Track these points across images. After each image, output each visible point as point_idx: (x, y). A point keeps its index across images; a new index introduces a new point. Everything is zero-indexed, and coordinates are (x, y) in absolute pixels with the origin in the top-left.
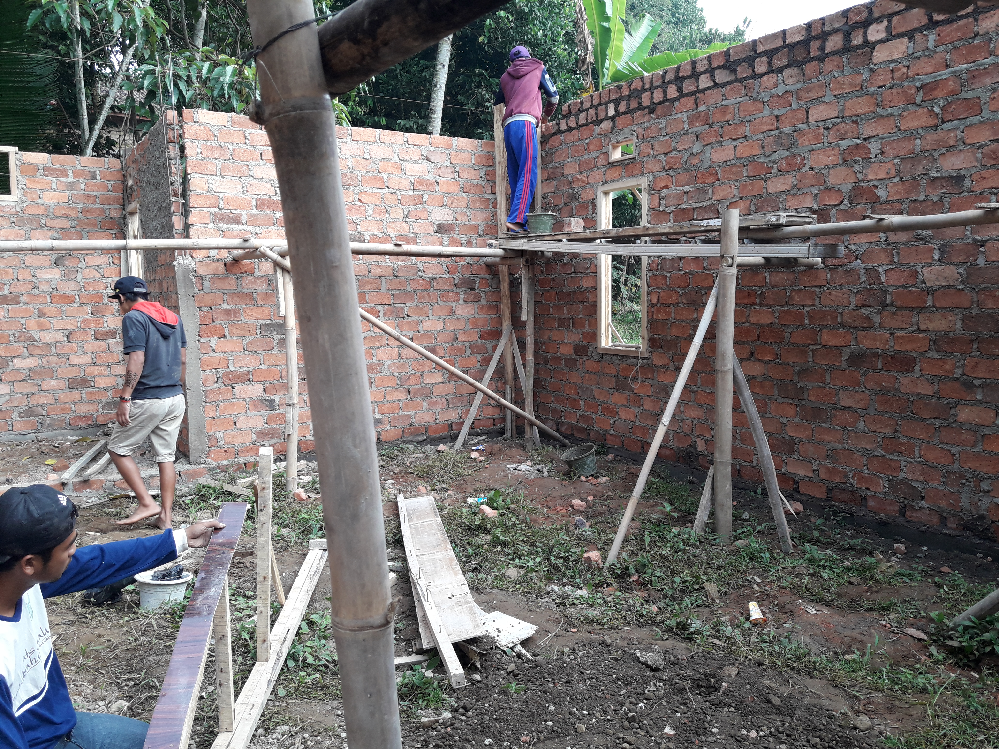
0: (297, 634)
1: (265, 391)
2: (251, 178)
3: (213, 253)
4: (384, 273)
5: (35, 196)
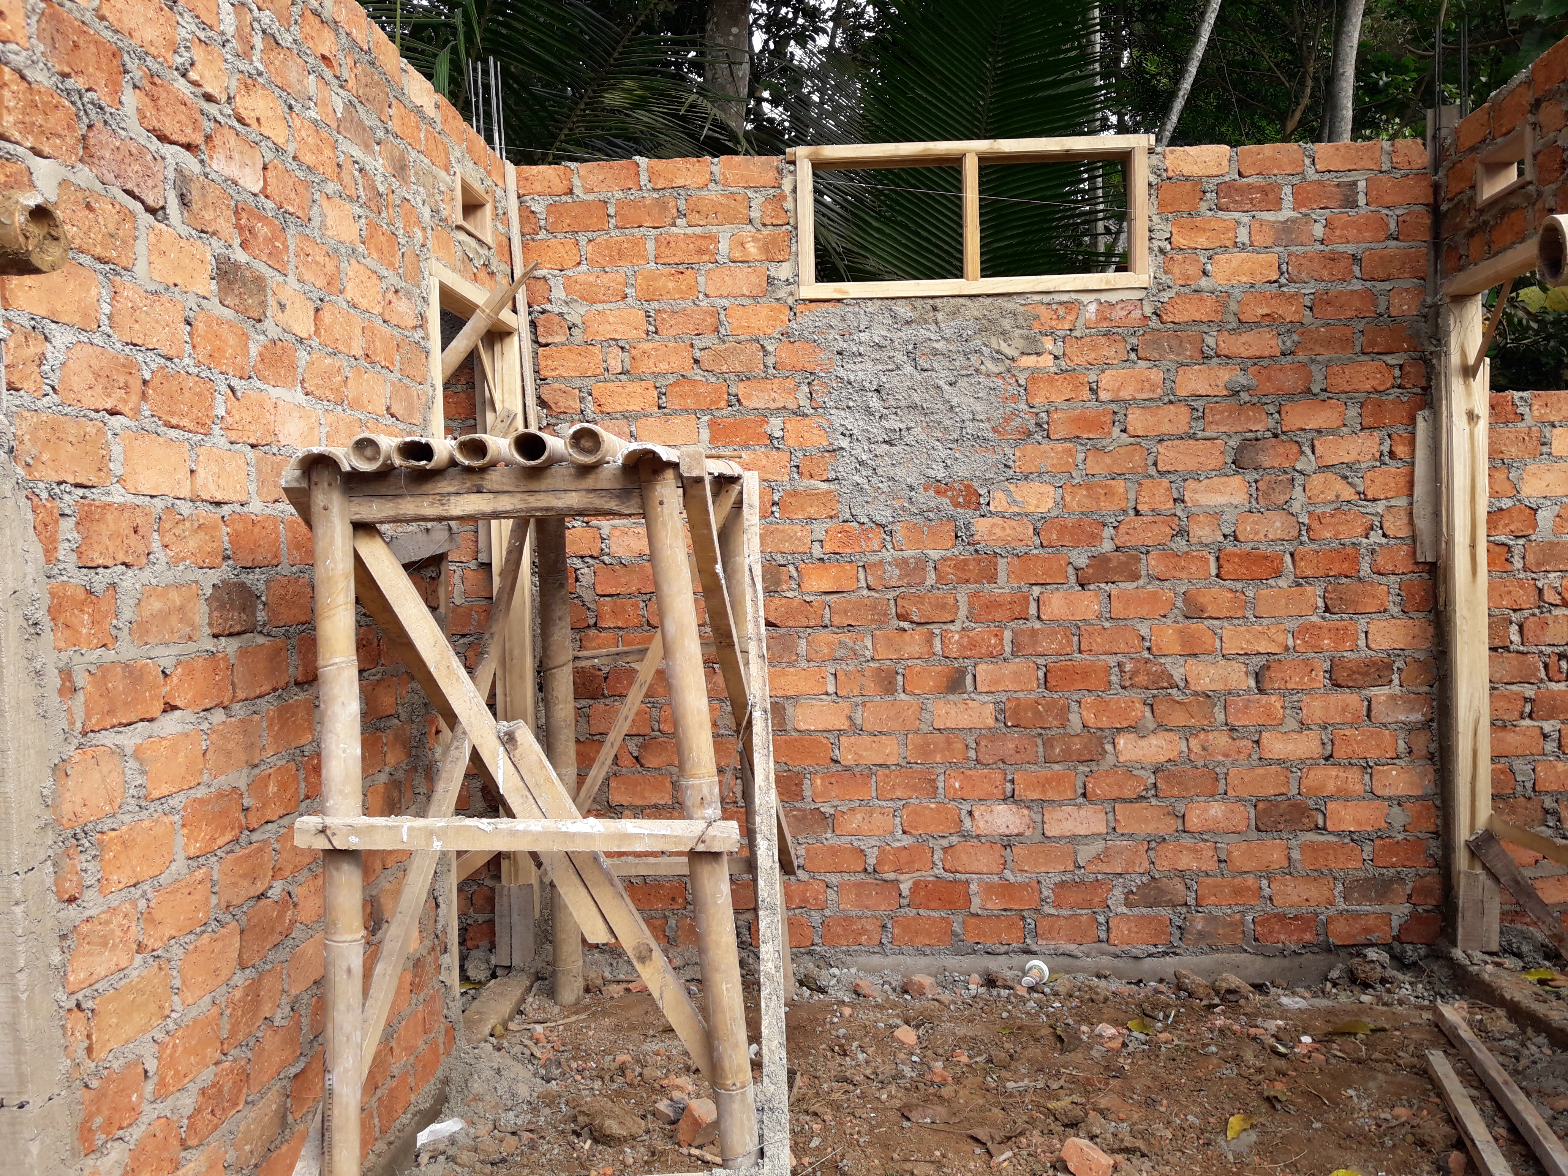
5: (1193, 270)
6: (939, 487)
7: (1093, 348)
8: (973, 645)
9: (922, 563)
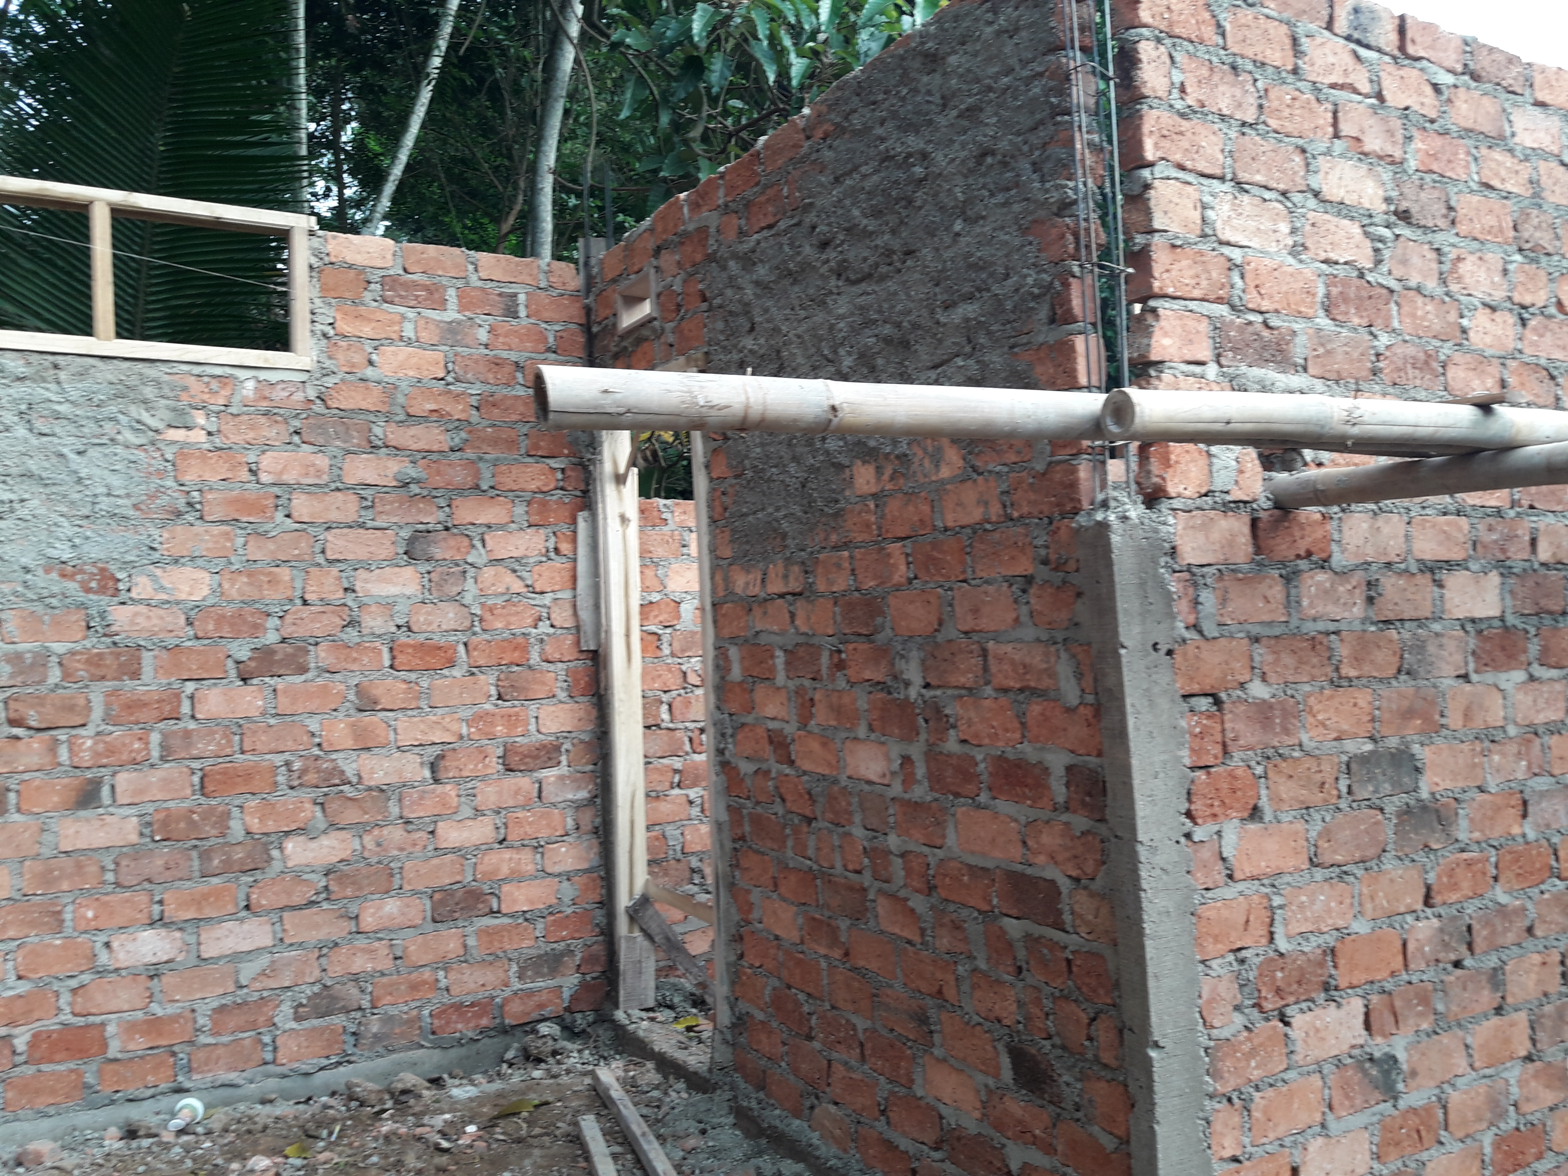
5: (358, 358)
6: (64, 569)
7: (252, 427)
8: (111, 751)
9: (41, 660)
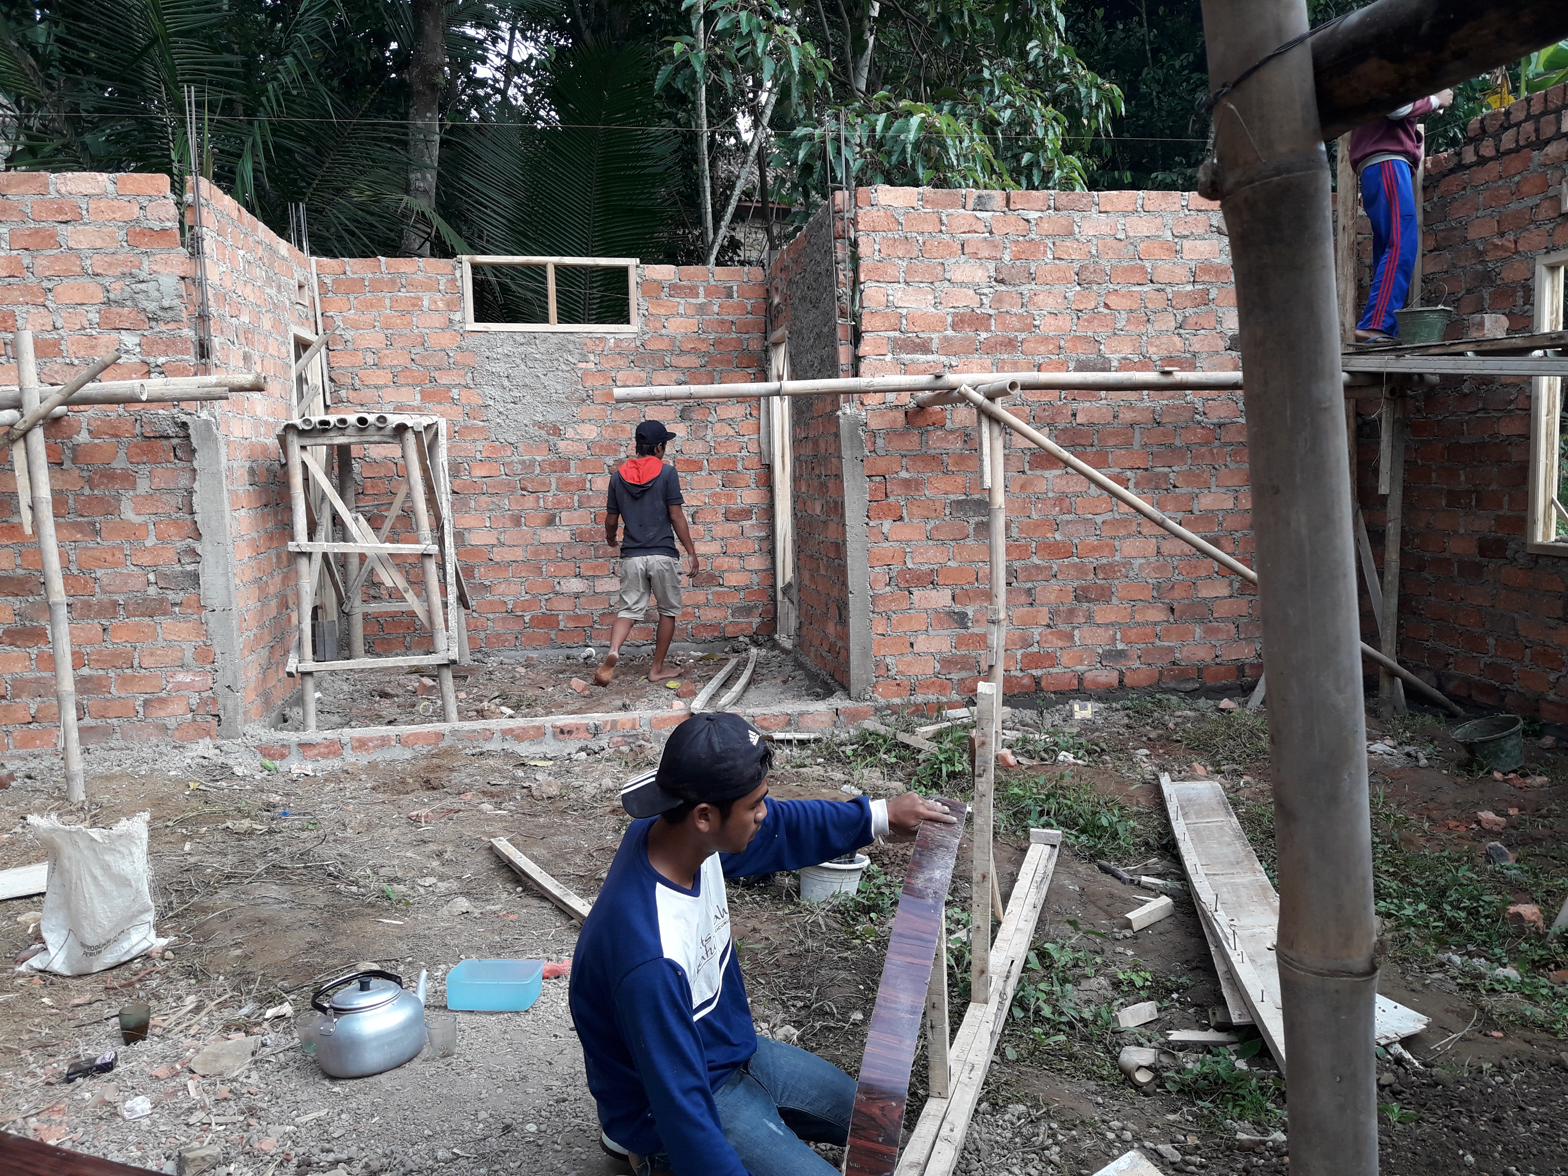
0: (1025, 970)
1: (953, 599)
2: (947, 284)
3: (891, 397)
4: (1139, 418)
5: (658, 325)
6: (540, 426)
7: (613, 360)
8: (559, 503)
9: (533, 462)
